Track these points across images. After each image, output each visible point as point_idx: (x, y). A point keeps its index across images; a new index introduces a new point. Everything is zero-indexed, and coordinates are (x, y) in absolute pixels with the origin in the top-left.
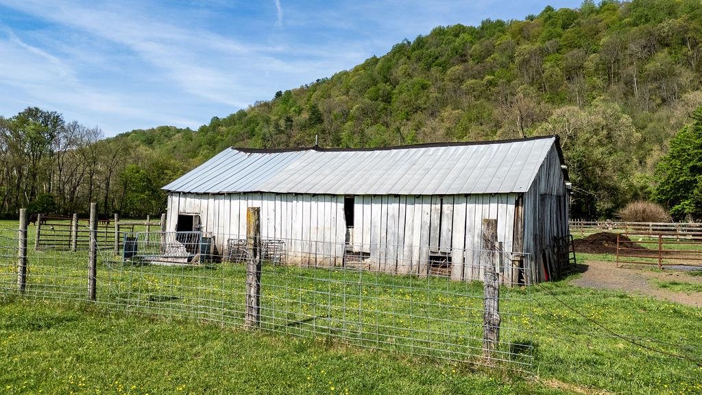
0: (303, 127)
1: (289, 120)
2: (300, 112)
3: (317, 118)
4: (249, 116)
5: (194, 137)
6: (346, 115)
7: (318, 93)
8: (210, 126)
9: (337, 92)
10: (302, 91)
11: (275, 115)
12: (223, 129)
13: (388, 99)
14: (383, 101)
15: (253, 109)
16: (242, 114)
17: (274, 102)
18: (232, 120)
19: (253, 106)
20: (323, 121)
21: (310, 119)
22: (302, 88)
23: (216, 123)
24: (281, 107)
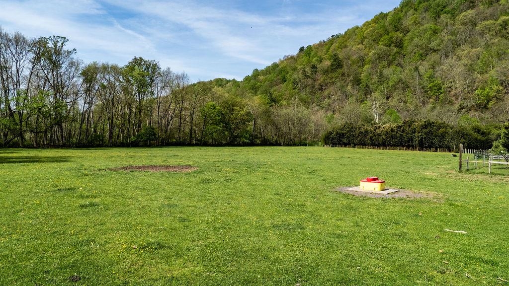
0: (326, 72)
1: (314, 67)
2: (321, 61)
3: (337, 64)
4: (280, 67)
5: (241, 85)
6: (362, 61)
7: (335, 45)
8: (252, 76)
9: (352, 43)
10: (322, 45)
11: (300, 65)
12: (261, 78)
13: (400, 45)
14: (396, 46)
15: (282, 62)
16: (275, 66)
17: (298, 56)
18: (268, 71)
19: (282, 59)
20: (342, 67)
21: (332, 65)
22: (320, 43)
23: (257, 73)
24: (306, 58)
